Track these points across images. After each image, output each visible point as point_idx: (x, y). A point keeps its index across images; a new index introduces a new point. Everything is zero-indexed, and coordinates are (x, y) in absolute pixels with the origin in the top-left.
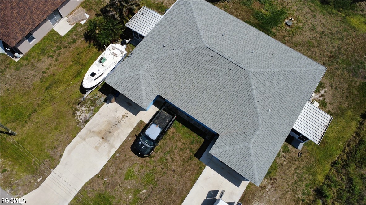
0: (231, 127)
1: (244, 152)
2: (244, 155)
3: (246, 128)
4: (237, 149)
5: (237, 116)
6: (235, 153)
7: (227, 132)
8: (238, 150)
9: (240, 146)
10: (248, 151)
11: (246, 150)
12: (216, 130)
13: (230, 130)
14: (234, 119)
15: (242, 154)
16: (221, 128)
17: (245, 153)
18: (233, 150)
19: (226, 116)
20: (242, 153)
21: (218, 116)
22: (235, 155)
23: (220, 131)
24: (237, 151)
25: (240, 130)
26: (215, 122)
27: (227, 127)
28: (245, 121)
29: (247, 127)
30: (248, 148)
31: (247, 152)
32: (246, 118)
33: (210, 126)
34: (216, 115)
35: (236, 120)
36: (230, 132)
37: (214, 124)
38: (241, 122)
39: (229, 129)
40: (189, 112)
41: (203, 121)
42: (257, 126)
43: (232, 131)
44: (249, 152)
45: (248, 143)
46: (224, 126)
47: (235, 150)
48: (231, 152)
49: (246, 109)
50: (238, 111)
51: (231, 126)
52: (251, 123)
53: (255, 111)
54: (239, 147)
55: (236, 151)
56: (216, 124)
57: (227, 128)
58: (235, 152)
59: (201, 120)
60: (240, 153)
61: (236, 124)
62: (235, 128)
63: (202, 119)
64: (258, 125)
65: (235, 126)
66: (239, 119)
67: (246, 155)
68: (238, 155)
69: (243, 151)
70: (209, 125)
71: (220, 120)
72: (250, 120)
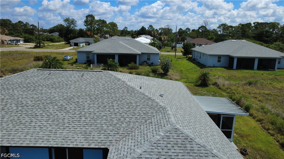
0: (122, 128)
1: (176, 140)
2: (180, 145)
3: (149, 118)
4: (159, 142)
5: (123, 111)
6: (161, 150)
7: (121, 137)
8: (161, 142)
9: (159, 135)
10: (181, 135)
11: (176, 135)
12: (97, 144)
13: (124, 132)
14: (120, 116)
15: (175, 145)
16: (106, 137)
17: (178, 140)
18: (153, 148)
19: (105, 118)
20: (171, 143)
21: (90, 124)
22: (164, 154)
23: (104, 142)
24: (162, 145)
25: (141, 124)
26: (88, 134)
27: (116, 130)
28: (140, 111)
29: (149, 116)
30: (175, 130)
31: (180, 137)
32: (139, 108)
33: (82, 144)
34: (85, 124)
35: (126, 116)
36: (126, 134)
37: (88, 137)
38: (134, 115)
39: (121, 132)
40: (21, 142)
41: (61, 143)
42: (161, 109)
43: (129, 132)
44: (183, 135)
45: (169, 125)
46: (109, 132)
47: (155, 145)
48: (151, 153)
49: (130, 100)
50: (120, 106)
51: (121, 126)
52: (151, 110)
53: (145, 96)
54: (158, 137)
55: (159, 145)
56: (92, 136)
57: (116, 132)
58: (159, 148)
59: (55, 143)
60: (169, 145)
61: (129, 120)
62: (131, 126)
63: (57, 140)
64: (163, 108)
65: (128, 124)
66: (128, 113)
67: (183, 143)
68: (169, 151)
69: (172, 140)
70: (78, 144)
71: (96, 128)
72: (146, 108)
